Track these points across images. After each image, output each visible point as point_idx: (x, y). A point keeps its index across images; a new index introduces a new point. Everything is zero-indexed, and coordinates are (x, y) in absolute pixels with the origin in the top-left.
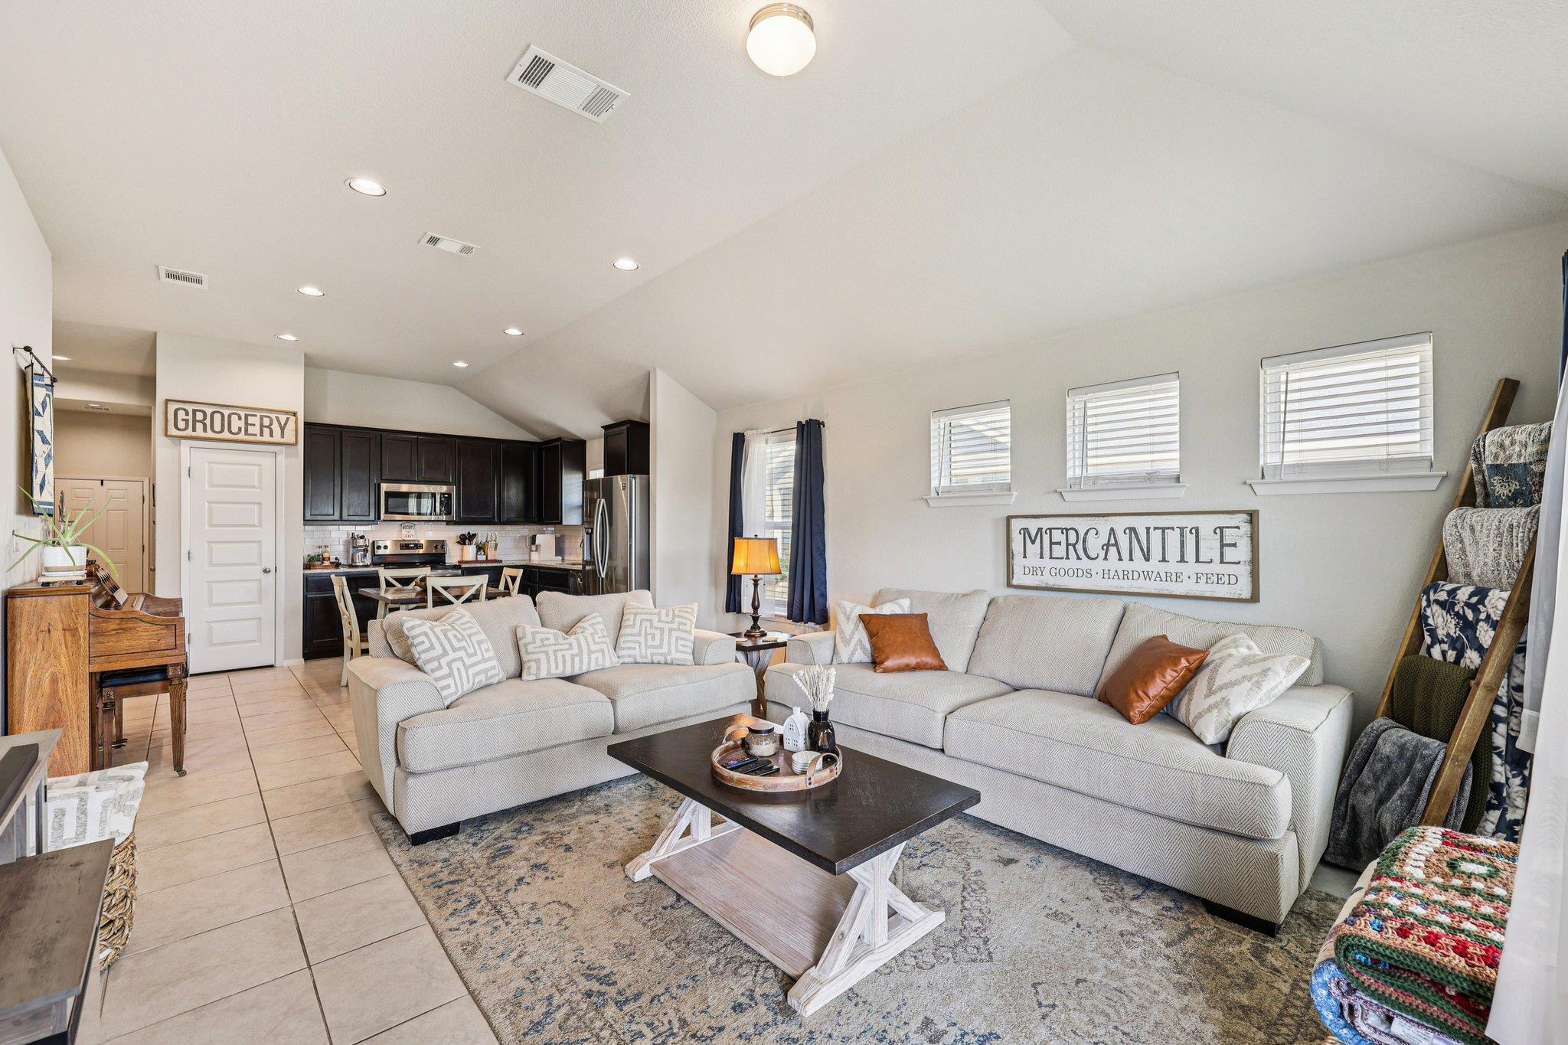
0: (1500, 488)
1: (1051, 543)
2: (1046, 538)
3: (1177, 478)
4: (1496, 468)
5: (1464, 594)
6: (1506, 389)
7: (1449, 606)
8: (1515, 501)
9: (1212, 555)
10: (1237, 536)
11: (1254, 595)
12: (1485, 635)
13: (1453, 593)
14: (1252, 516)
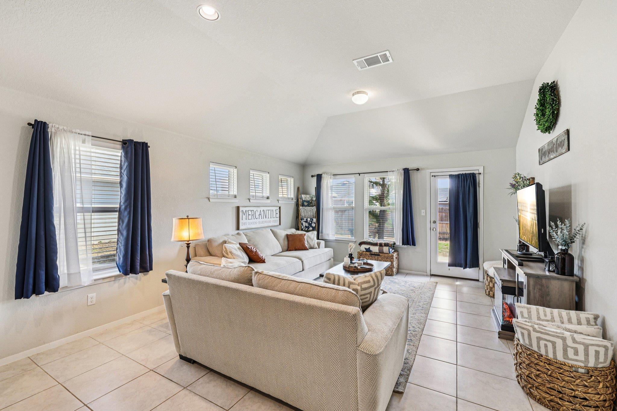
0: (306, 204)
1: (248, 215)
2: (247, 213)
3: (268, 198)
4: (305, 201)
5: (309, 219)
6: (298, 188)
7: (306, 222)
8: (308, 206)
9: (275, 216)
10: (278, 212)
11: (280, 224)
12: (313, 225)
13: (307, 220)
14: (280, 208)
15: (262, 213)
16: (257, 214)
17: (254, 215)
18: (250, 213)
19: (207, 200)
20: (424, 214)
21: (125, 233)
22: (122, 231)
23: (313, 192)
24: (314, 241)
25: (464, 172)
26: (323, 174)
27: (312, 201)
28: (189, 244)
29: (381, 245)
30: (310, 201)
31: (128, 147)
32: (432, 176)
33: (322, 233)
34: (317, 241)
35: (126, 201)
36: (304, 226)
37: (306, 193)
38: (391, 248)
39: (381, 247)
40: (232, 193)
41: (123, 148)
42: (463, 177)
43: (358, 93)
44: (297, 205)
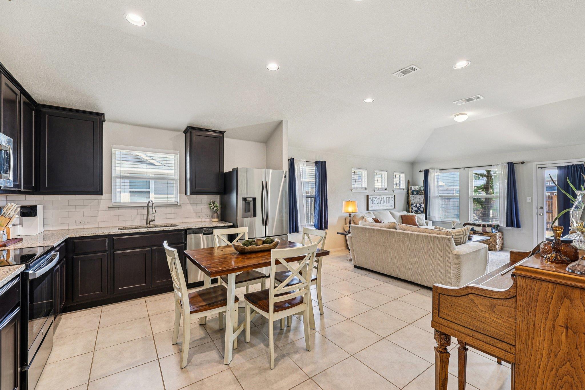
0: (415, 193)
1: (374, 201)
2: (373, 199)
3: (386, 189)
4: (414, 191)
5: (418, 205)
6: (408, 181)
7: (416, 207)
8: (417, 194)
9: (391, 202)
10: (393, 199)
11: (395, 208)
12: (422, 209)
13: (416, 205)
14: (395, 196)
15: (382, 199)
16: (379, 200)
17: (377, 201)
18: (375, 199)
19: (351, 191)
20: (530, 201)
21: (318, 208)
22: (316, 207)
23: (421, 184)
24: (423, 221)
25: (574, 164)
26: (430, 169)
27: (421, 190)
28: (351, 215)
29: (484, 226)
30: (419, 191)
31: (318, 165)
32: (539, 168)
33: (429, 215)
34: (425, 221)
35: (318, 192)
36: (414, 210)
37: (415, 185)
38: (494, 229)
39: (484, 228)
40: (363, 186)
41: (316, 165)
42: (573, 168)
43: (459, 114)
44: (408, 194)
